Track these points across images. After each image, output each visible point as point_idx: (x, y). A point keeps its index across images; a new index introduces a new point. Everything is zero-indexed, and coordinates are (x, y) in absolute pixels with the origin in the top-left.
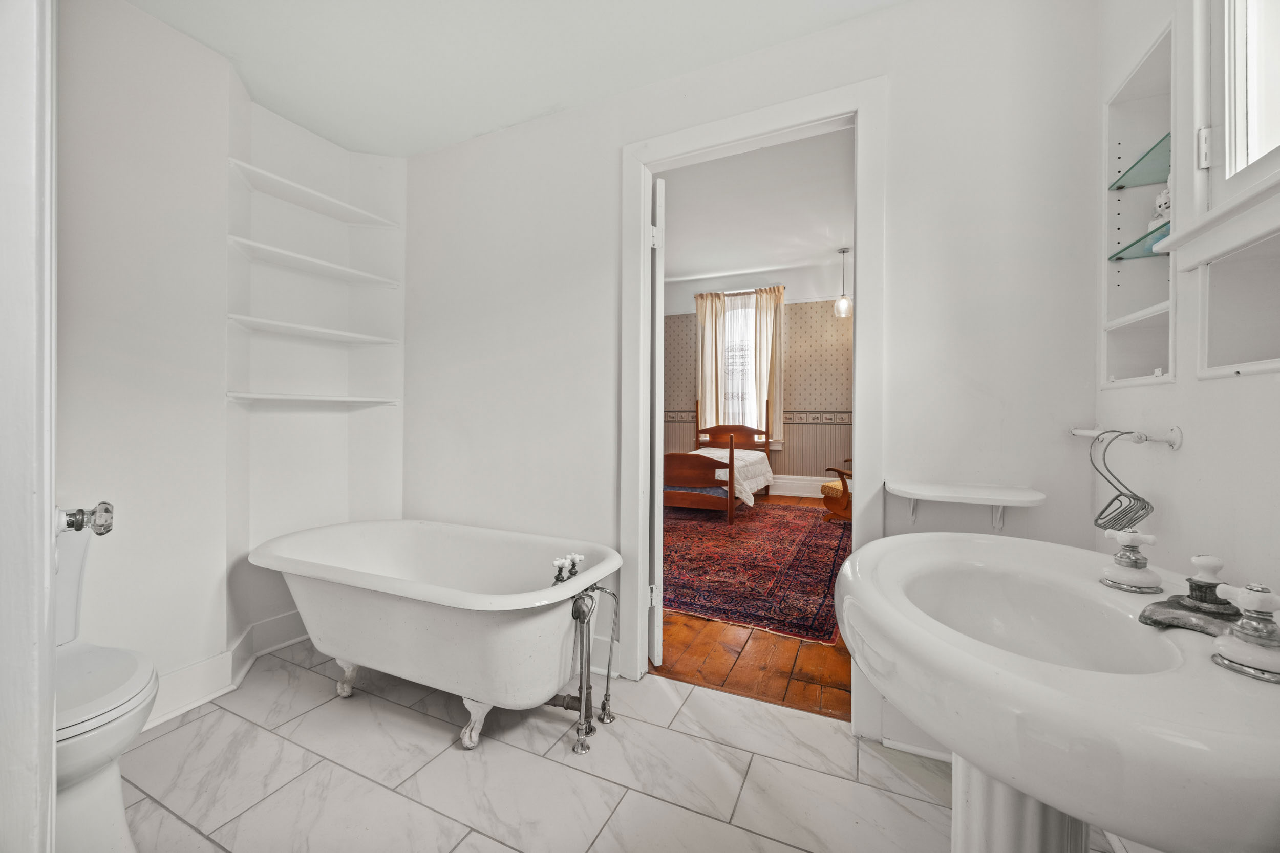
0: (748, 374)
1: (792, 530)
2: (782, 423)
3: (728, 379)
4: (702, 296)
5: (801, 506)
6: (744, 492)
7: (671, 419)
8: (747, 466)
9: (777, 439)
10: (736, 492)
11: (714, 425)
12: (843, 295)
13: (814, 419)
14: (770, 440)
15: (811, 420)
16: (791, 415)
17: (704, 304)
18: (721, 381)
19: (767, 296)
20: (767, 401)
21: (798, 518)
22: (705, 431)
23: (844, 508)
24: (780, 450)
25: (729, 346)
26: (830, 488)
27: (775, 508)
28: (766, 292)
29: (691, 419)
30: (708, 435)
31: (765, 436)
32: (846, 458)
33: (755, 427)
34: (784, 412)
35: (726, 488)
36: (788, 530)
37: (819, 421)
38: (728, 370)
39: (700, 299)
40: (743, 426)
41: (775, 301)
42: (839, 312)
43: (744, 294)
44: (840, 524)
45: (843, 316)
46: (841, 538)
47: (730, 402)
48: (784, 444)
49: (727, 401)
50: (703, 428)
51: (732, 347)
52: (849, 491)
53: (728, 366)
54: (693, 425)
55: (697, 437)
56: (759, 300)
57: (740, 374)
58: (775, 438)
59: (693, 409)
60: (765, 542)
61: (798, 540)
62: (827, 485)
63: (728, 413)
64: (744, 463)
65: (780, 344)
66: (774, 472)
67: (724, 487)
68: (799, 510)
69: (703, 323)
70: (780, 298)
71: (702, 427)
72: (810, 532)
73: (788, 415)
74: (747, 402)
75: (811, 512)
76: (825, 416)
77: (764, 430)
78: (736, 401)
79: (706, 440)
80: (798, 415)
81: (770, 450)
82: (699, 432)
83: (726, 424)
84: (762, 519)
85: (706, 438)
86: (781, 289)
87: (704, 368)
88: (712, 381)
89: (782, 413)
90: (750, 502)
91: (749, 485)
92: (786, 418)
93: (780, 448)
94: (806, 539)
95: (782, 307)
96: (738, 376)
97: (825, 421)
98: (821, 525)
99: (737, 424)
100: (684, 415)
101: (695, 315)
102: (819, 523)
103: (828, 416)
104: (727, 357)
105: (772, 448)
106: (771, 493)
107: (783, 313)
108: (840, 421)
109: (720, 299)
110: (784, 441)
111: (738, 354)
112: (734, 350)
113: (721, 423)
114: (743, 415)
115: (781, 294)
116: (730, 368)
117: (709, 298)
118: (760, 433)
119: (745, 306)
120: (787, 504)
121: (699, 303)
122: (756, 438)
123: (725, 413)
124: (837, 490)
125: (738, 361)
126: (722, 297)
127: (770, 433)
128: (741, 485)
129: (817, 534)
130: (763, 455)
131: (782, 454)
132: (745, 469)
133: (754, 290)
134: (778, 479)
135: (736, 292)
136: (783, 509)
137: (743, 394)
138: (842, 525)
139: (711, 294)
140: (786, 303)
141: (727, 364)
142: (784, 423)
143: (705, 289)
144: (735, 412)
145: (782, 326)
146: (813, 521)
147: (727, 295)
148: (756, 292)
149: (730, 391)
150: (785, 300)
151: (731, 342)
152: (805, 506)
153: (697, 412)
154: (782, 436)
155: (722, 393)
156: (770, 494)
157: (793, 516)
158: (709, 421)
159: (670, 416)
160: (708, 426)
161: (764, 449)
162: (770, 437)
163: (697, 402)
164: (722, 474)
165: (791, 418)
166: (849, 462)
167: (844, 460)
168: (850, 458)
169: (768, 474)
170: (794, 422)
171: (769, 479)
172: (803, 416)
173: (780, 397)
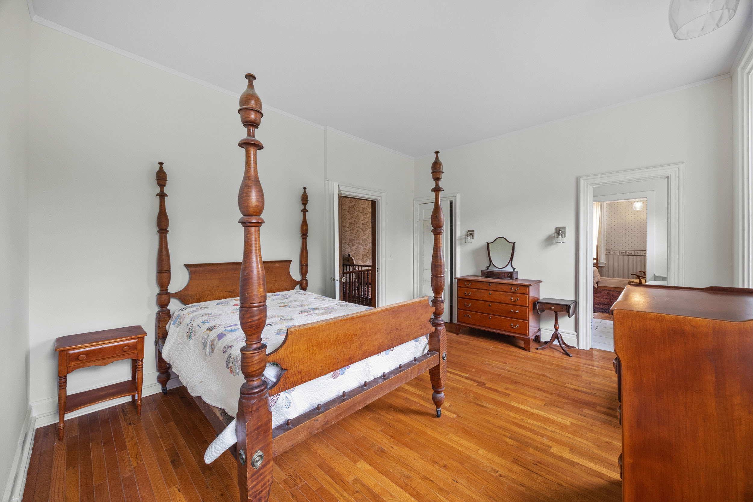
2: (605, 255)
9: (602, 261)
12: (638, 201)
13: (622, 253)
14: (598, 262)
15: (620, 254)
16: (610, 251)
20: (597, 245)
24: (604, 267)
31: (596, 260)
32: (640, 271)
37: (625, 254)
41: (601, 202)
42: (635, 208)
45: (638, 209)
48: (606, 264)
58: (601, 261)
65: (604, 220)
66: (601, 276)
68: (616, 291)
73: (608, 251)
76: (628, 252)
77: (595, 257)
80: (613, 251)
81: (599, 267)
89: (605, 250)
92: (607, 252)
93: (604, 266)
95: (605, 205)
97: (628, 254)
103: (630, 252)
105: (599, 265)
106: (600, 285)
107: (605, 207)
110: (606, 262)
127: (599, 259)
130: (596, 268)
134: (603, 279)
145: (605, 213)
154: (605, 260)
161: (596, 266)
165: (609, 253)
166: (643, 272)
167: (638, 271)
168: (642, 270)
169: (599, 276)
170: (611, 254)
171: (599, 279)
172: (616, 251)
173: (604, 244)
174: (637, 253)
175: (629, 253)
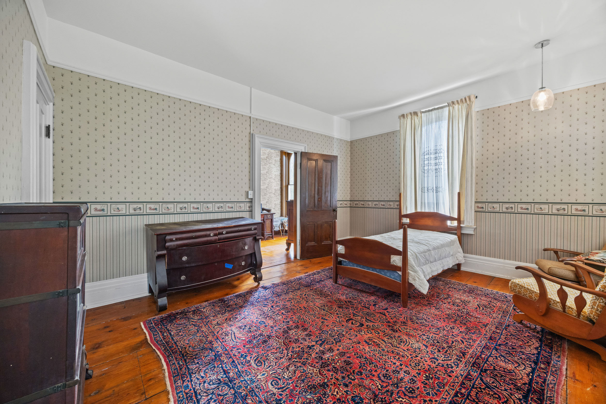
0: (441, 172)
1: (468, 330)
2: (473, 211)
3: (424, 177)
4: (403, 116)
5: (490, 289)
6: (417, 279)
7: (383, 206)
8: (429, 250)
9: (468, 225)
10: (410, 278)
11: (413, 211)
12: (542, 88)
13: (507, 209)
14: (461, 225)
15: (504, 210)
16: (483, 205)
17: (406, 122)
18: (419, 179)
19: (459, 106)
20: (459, 194)
21: (481, 308)
22: (406, 216)
23: (542, 314)
24: (472, 234)
25: (425, 151)
26: (522, 287)
27: (460, 290)
28: (458, 103)
29: (396, 206)
30: (408, 219)
31: (456, 221)
32: (546, 247)
33: (448, 214)
34: (475, 202)
35: (400, 273)
36: (463, 329)
37: (513, 210)
38: (424, 169)
39: (402, 118)
40: (437, 213)
41: (467, 109)
42: (536, 106)
43: (438, 109)
44: (534, 330)
45: (542, 108)
46: (536, 363)
47: (426, 194)
48: (475, 229)
49: (423, 193)
50: (405, 214)
51: (427, 152)
52: (549, 297)
53: (424, 166)
54: (398, 210)
55: (400, 220)
56: (451, 111)
57: (434, 172)
58: (467, 223)
59: (398, 199)
60: (427, 347)
61: (471, 351)
62: (517, 282)
63: (424, 203)
64: (426, 248)
65: (472, 145)
66: (466, 253)
67: (398, 272)
68: (486, 295)
69: (405, 135)
70: (471, 107)
71: (404, 212)
72: (491, 338)
73: (480, 205)
74: (440, 194)
75: (499, 301)
76: (520, 206)
77: (456, 216)
78: (431, 194)
79: (407, 223)
80: (490, 205)
81: (462, 234)
82: (401, 216)
83: (423, 211)
84: (441, 303)
85: (406, 221)
86: (473, 99)
87: (405, 169)
88: (411, 179)
89: (474, 203)
90: (424, 288)
91: (431, 268)
92: (478, 207)
93: (472, 232)
94: (482, 352)
95: (474, 114)
96: (432, 174)
97: (520, 210)
98: (509, 326)
99: (432, 211)
100: (391, 203)
101: (399, 131)
102: (507, 323)
103: (524, 206)
104: (423, 160)
105: (463, 232)
106: (463, 268)
107: (474, 119)
108: (538, 211)
109: (417, 116)
110: (475, 227)
111: (433, 156)
112: (430, 154)
113: (419, 210)
114: (437, 204)
115: (472, 102)
116: (426, 168)
117: (409, 116)
118: (452, 219)
119: (439, 119)
120: (474, 285)
121: (402, 121)
122: (449, 223)
123: (422, 203)
124: (532, 292)
125: (433, 162)
126: (419, 114)
127: (462, 219)
128: (415, 272)
129: (500, 345)
130: (454, 237)
131: (473, 238)
132: (427, 254)
133: (447, 104)
135: (431, 108)
136: (469, 293)
137: (437, 188)
138: (538, 332)
139: (411, 113)
140: (477, 110)
141: (423, 165)
142: (475, 212)
143: (405, 111)
144: (430, 202)
145: (474, 130)
146: (500, 316)
147: (423, 112)
148: (449, 105)
149: (426, 186)
150: (476, 107)
151: (427, 147)
152: (495, 291)
153: (400, 201)
154: (473, 222)
155: (419, 188)
156: (461, 270)
157: (477, 303)
158: (409, 209)
159: (381, 204)
160: (409, 212)
161: (456, 232)
162: (462, 222)
163: (400, 194)
164: (396, 260)
165: (482, 208)
166: (552, 252)
167: (543, 248)
168: (552, 247)
169: (459, 254)
170: (487, 211)
171: (461, 258)
172: (495, 205)
173: (472, 190)
174: (541, 208)
175: (522, 208)
